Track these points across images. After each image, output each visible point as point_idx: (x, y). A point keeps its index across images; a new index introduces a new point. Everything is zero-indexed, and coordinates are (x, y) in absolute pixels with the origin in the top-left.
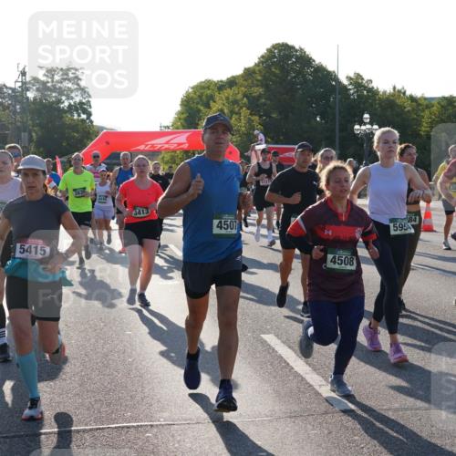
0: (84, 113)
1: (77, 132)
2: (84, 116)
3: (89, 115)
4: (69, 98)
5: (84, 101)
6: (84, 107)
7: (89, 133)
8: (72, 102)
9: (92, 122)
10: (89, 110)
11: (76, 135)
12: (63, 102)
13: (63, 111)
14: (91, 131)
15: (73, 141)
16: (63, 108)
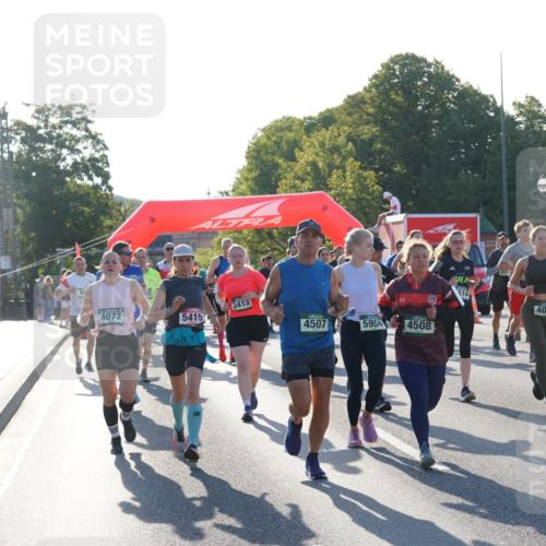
0: (98, 175)
1: (89, 204)
2: (98, 180)
3: (106, 177)
4: (73, 150)
5: (97, 155)
6: (97, 166)
7: (107, 205)
8: (78, 158)
9: (110, 189)
10: (106, 169)
11: (86, 209)
12: (64, 159)
13: (65, 172)
14: (110, 203)
15: (81, 219)
16: (65, 167)
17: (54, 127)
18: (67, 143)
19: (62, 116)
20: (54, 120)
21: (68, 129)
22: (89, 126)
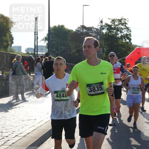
0: (128, 39)
1: (124, 48)
2: (128, 41)
3: (130, 40)
4: (121, 32)
5: (128, 34)
6: (128, 37)
7: (130, 48)
8: (122, 34)
9: (131, 43)
10: (130, 38)
11: (124, 49)
12: (119, 34)
13: (118, 38)
14: (131, 47)
15: (122, 52)
16: (118, 37)
17: (116, 25)
18: (120, 30)
19: (119, 22)
20: (116, 23)
21: (120, 26)
22: (126, 25)
